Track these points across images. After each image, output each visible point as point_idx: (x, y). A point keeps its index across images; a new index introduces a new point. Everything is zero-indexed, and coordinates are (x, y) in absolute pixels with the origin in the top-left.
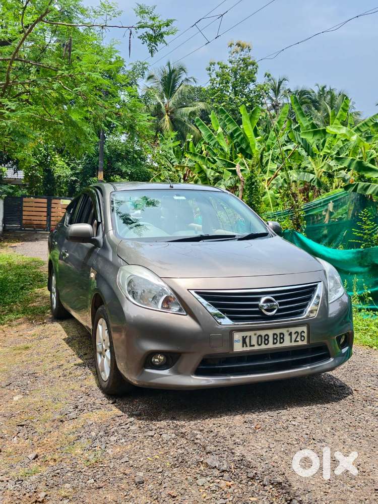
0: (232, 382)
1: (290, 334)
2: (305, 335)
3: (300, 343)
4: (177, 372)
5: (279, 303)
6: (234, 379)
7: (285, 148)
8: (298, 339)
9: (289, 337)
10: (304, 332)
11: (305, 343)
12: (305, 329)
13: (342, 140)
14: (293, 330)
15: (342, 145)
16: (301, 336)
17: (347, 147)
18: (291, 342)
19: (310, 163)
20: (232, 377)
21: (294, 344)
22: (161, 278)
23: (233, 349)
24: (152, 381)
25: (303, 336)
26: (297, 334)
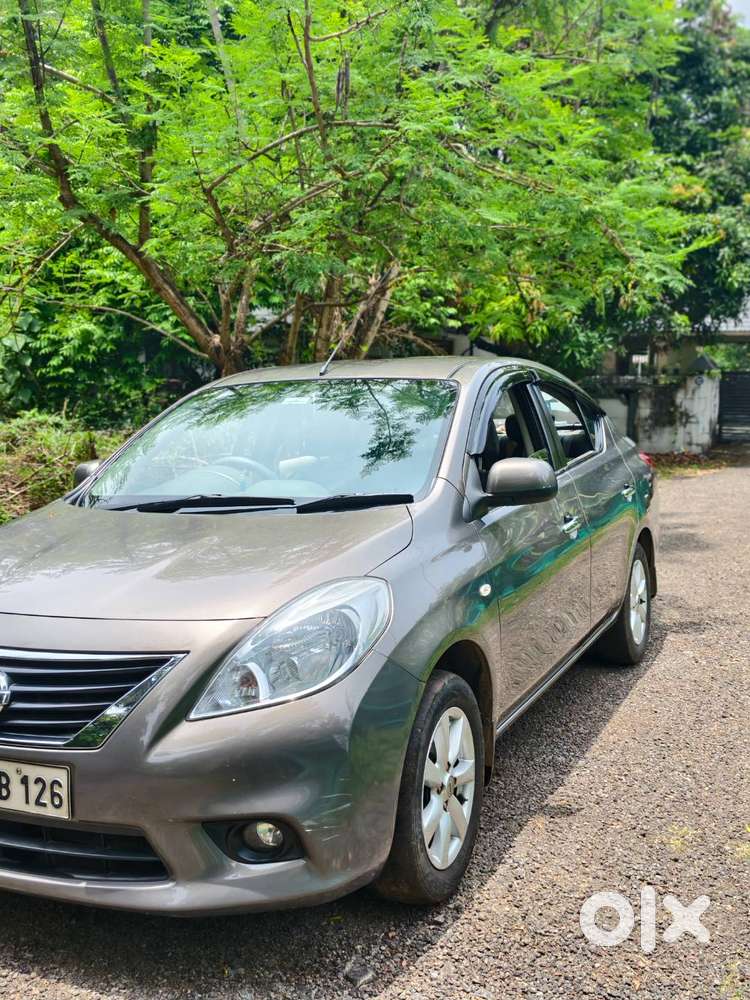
1: (25, 781)
2: (63, 792)
3: (50, 812)
8: (46, 799)
9: (23, 788)
10: (60, 786)
11: (63, 814)
12: (62, 776)
14: (33, 772)
16: (54, 795)
18: (27, 802)
21: (33, 809)
25: (59, 795)
26: (40, 786)
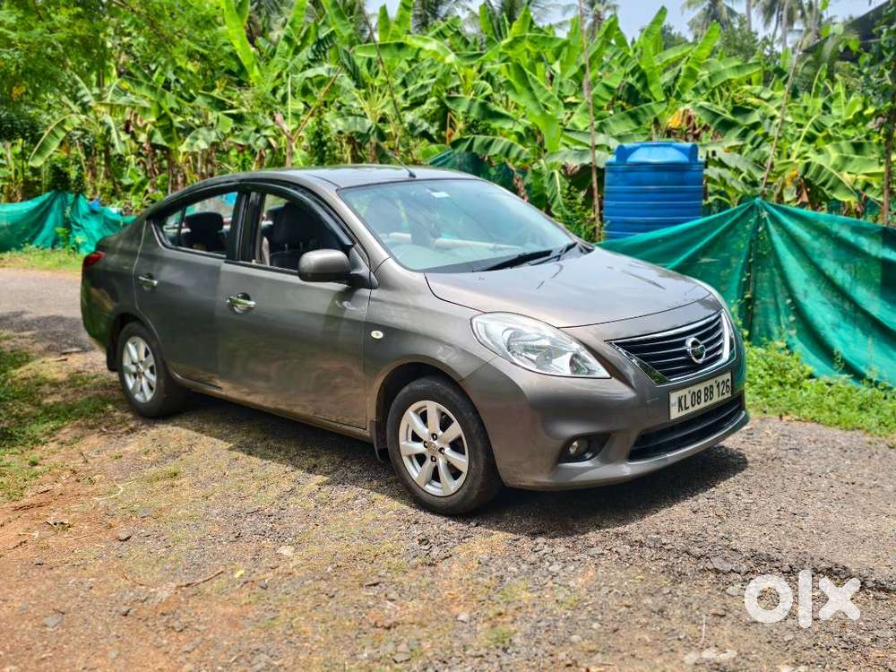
0: (669, 462)
1: (718, 386)
2: (730, 384)
3: (726, 396)
4: (607, 460)
5: (705, 344)
6: (673, 456)
7: (310, 73)
8: (725, 391)
9: (717, 390)
10: (728, 381)
11: (730, 394)
12: (728, 376)
13: (407, 61)
14: (719, 380)
15: (408, 70)
17: (417, 72)
18: (719, 396)
19: (355, 99)
20: (668, 455)
21: (721, 398)
22: (558, 328)
23: (669, 417)
24: (574, 479)
25: (728, 386)
26: (723, 385)
